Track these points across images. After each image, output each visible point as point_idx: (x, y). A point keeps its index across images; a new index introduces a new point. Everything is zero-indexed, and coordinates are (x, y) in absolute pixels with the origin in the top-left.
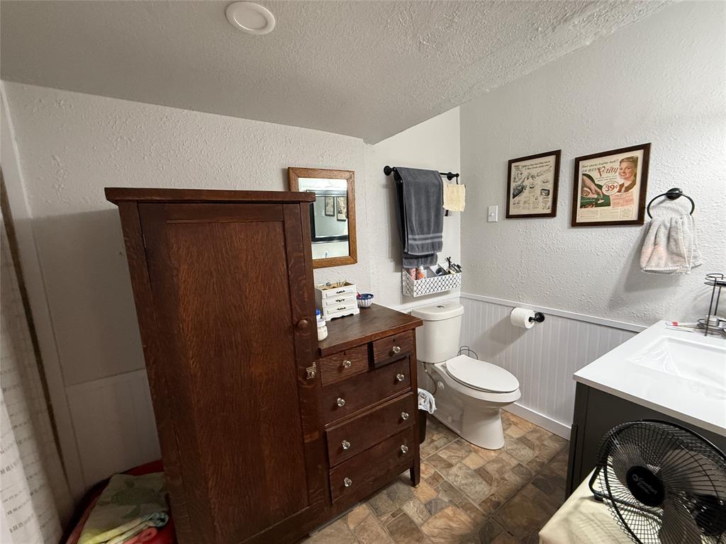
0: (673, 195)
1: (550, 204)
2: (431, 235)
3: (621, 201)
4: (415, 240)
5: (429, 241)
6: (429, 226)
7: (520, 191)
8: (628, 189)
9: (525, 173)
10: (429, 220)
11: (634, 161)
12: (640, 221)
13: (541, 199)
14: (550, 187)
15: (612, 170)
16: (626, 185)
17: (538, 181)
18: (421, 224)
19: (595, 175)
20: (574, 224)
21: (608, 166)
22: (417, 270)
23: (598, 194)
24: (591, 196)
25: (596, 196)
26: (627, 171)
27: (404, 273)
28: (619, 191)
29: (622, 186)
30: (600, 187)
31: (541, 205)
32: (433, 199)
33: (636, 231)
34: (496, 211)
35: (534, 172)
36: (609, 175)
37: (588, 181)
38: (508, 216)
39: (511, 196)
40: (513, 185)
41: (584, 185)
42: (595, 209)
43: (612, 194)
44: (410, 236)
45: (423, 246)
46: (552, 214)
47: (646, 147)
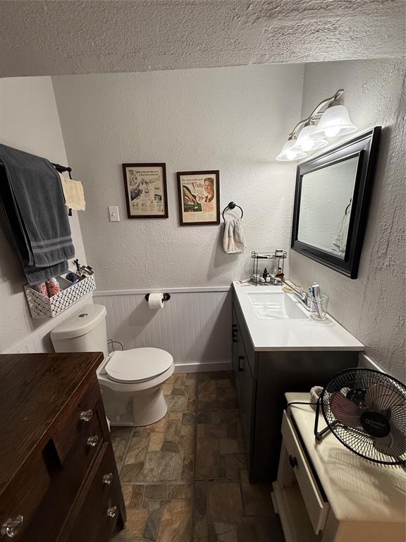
0: (231, 206)
1: (163, 207)
2: (59, 240)
3: (207, 208)
4: (41, 247)
5: (59, 247)
6: (54, 228)
7: (137, 194)
8: (211, 200)
9: (140, 178)
10: (53, 221)
11: (211, 180)
12: (217, 223)
13: (155, 202)
14: (161, 193)
15: (200, 186)
16: (209, 197)
17: (151, 187)
18: (43, 226)
19: (190, 187)
20: (182, 224)
21: (198, 182)
22: (47, 284)
23: (194, 202)
24: (189, 203)
25: (193, 204)
26: (209, 187)
27: (28, 291)
28: (206, 201)
29: (207, 197)
30: (195, 197)
31: (156, 208)
32: (52, 195)
33: (216, 229)
34: (117, 212)
35: (147, 178)
36: (198, 188)
37: (187, 192)
38: (130, 217)
39: (130, 198)
40: (130, 188)
41: (185, 195)
42: (193, 213)
43: (202, 202)
44: (33, 244)
46: (166, 216)
47: (217, 173)
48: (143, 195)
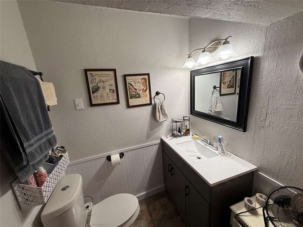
0: (157, 93)
1: (115, 97)
2: (45, 133)
3: (144, 96)
5: (44, 140)
6: (39, 125)
7: (96, 89)
8: (146, 91)
9: (98, 79)
10: (38, 120)
11: (145, 79)
12: (150, 104)
13: (110, 94)
14: (114, 88)
15: (138, 82)
16: (145, 89)
17: (107, 84)
18: (31, 125)
20: (129, 106)
21: (137, 80)
22: (35, 174)
23: (136, 93)
24: (133, 93)
25: (135, 94)
26: (144, 83)
28: (143, 92)
29: (143, 89)
30: (136, 89)
31: (111, 98)
32: (35, 97)
33: (150, 108)
34: (81, 102)
35: (103, 79)
36: (137, 84)
37: (131, 87)
38: (92, 105)
39: (91, 93)
40: (91, 86)
41: (130, 88)
42: (135, 99)
43: (141, 92)
44: (25, 145)
45: (40, 147)
46: (118, 102)
47: (148, 75)
48: (101, 90)
